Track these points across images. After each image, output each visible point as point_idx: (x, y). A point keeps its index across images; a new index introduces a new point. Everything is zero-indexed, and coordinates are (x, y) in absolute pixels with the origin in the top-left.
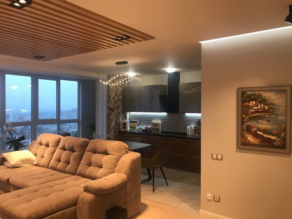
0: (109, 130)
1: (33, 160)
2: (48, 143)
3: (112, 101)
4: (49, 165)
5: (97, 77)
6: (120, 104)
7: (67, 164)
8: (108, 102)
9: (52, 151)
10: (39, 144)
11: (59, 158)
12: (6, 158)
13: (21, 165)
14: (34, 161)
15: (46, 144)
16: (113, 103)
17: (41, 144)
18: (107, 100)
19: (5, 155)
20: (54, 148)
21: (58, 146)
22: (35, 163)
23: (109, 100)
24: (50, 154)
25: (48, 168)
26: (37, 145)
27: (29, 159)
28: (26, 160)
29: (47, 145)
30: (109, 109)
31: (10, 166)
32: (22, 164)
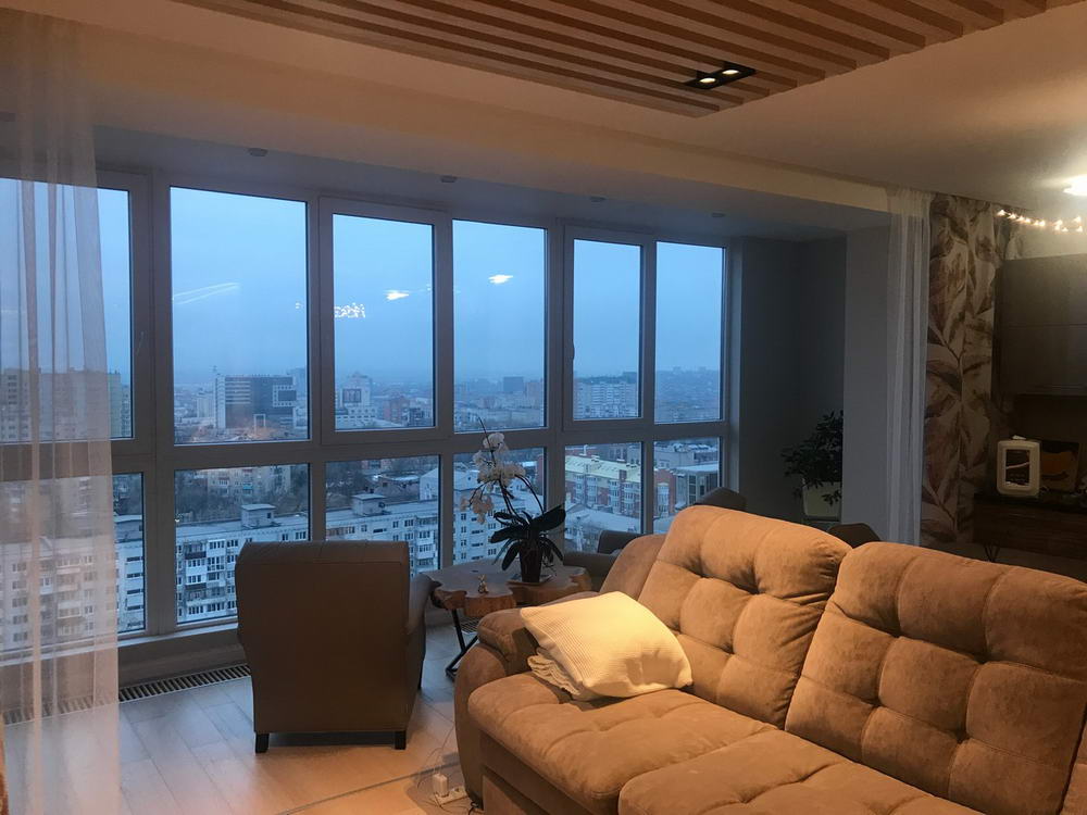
0: (935, 488)
1: (675, 659)
2: (752, 570)
3: (952, 336)
4: (787, 706)
5: (885, 210)
6: (987, 350)
7: (947, 739)
8: (933, 339)
9: (795, 626)
10: (687, 568)
11: (868, 679)
12: (544, 637)
13: (625, 685)
14: (679, 666)
15: (739, 575)
16: (957, 345)
17: (698, 568)
18: (930, 330)
19: (536, 617)
20: (804, 604)
21: (827, 598)
22: (686, 677)
23: (941, 329)
24: (785, 644)
25: (780, 724)
26: (671, 568)
27: (657, 652)
28: (644, 657)
29: (748, 582)
30: (939, 380)
31: (574, 692)
32: (628, 680)
